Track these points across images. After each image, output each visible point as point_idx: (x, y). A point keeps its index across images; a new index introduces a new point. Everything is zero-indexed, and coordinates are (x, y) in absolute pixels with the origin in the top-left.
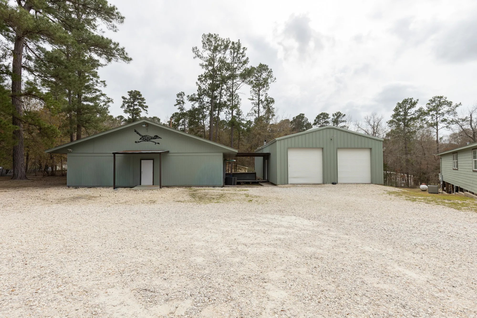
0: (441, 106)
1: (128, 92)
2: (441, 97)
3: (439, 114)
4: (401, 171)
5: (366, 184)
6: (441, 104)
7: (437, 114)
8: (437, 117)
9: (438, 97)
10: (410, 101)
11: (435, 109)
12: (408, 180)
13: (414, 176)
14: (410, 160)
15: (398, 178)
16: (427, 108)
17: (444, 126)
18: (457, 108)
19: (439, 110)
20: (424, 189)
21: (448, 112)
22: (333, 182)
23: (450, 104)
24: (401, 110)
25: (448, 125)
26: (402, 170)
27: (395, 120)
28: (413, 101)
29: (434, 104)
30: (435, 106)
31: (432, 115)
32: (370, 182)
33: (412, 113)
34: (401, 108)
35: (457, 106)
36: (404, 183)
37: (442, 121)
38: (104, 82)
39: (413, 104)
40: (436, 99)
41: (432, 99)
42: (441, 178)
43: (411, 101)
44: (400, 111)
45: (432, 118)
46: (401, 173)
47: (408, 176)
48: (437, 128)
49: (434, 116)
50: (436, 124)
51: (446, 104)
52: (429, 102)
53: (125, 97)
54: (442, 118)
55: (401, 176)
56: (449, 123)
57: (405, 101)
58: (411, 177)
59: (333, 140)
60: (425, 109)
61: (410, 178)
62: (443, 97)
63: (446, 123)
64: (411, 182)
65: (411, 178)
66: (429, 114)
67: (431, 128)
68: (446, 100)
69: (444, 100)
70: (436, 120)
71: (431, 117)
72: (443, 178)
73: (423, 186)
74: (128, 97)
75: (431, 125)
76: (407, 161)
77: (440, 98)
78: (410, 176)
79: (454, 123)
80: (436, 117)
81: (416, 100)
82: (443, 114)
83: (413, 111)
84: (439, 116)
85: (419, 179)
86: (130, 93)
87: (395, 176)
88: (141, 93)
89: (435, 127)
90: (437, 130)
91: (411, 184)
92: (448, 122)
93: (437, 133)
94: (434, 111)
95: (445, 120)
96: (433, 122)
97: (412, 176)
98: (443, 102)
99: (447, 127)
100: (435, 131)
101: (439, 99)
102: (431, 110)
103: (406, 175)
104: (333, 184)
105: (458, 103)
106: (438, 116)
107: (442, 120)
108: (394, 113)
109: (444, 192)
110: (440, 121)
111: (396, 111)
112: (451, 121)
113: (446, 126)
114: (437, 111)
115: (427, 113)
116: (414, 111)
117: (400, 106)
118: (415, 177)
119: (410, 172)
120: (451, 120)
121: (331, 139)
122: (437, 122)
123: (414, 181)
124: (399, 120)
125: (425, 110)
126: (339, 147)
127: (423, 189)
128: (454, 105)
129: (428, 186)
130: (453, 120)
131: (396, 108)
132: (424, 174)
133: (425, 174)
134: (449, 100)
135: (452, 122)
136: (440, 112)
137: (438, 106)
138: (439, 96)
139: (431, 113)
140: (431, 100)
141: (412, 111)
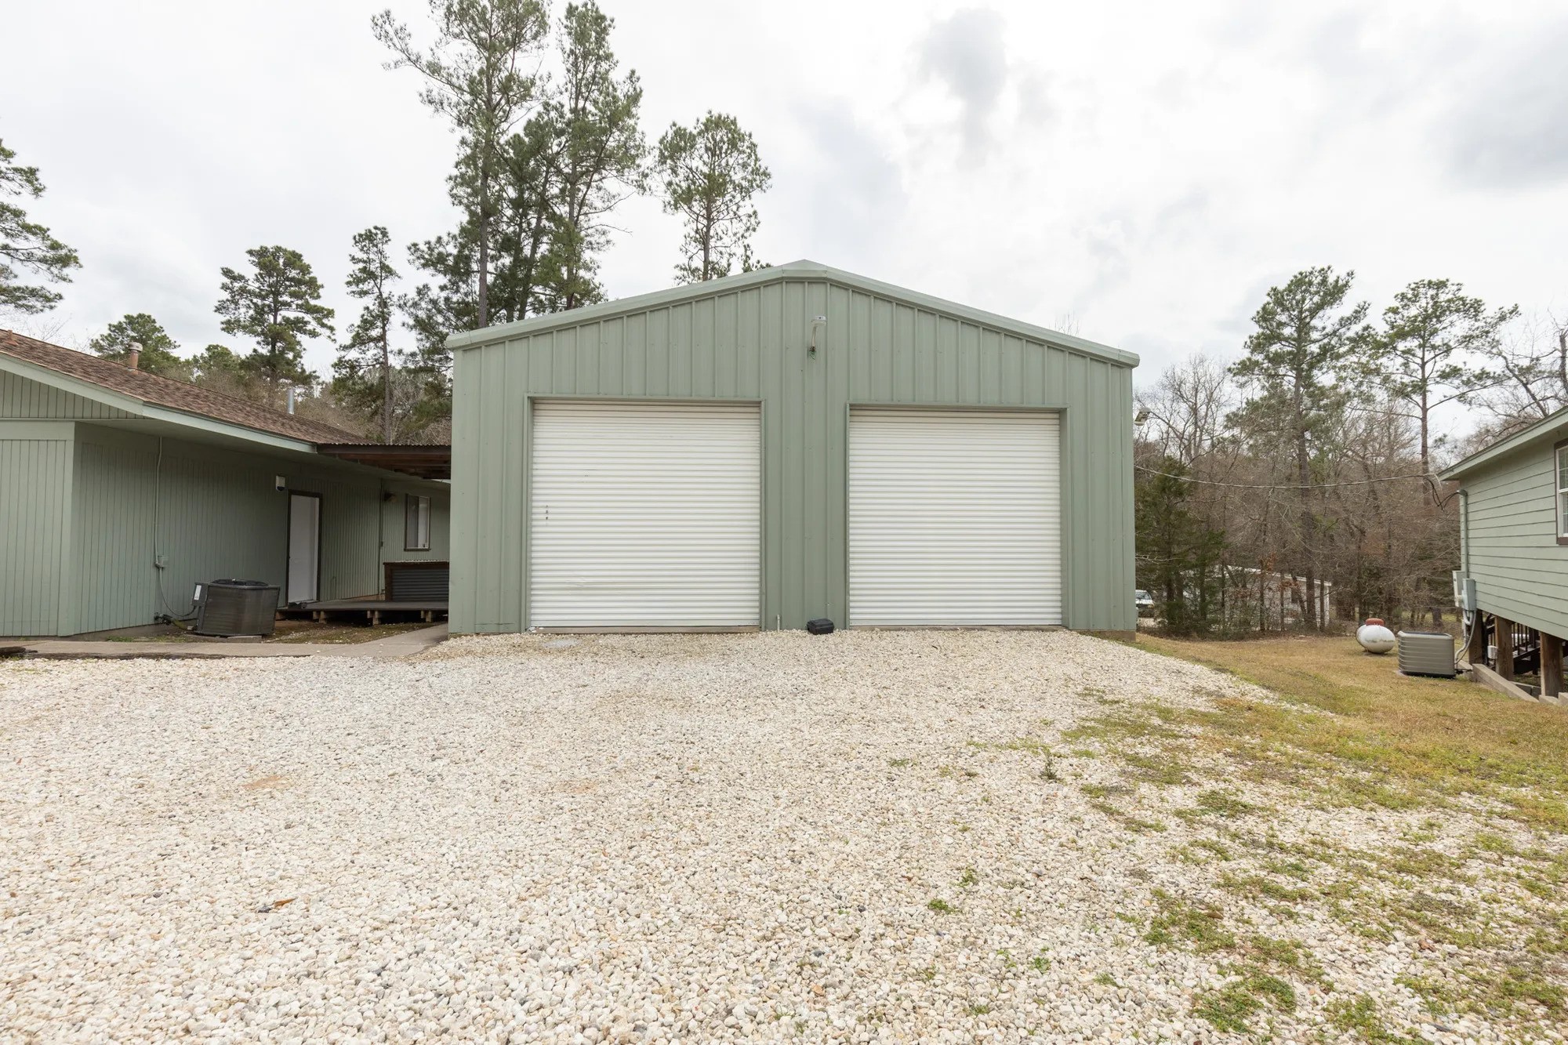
0: (1438, 317)
1: (251, 252)
2: (1441, 285)
3: (1434, 347)
4: (1284, 563)
5: (1022, 629)
6: (1438, 312)
7: (1422, 346)
8: (1423, 359)
9: (1430, 282)
10: (1320, 278)
11: (1421, 329)
12: (1311, 600)
13: (1335, 584)
14: (1319, 518)
15: (1271, 593)
16: (1387, 328)
17: (1448, 395)
18: (1503, 327)
19: (1434, 332)
20: (1379, 646)
21: (1467, 340)
22: (817, 615)
23: (1473, 308)
24: (1283, 318)
25: (1466, 389)
26: (1284, 559)
27: (1259, 357)
28: (1331, 279)
29: (1413, 311)
30: (1416, 317)
31: (1404, 352)
32: (1051, 616)
33: (1329, 330)
34: (1285, 309)
35: (1502, 318)
36: (1293, 614)
37: (1444, 376)
38: (30, 175)
39: (1334, 293)
40: (1422, 290)
41: (1404, 290)
42: (1464, 596)
43: (1324, 281)
44: (1281, 324)
45: (1406, 365)
46: (1282, 572)
47: (1310, 586)
48: (1425, 403)
49: (1414, 355)
50: (1421, 387)
51: (1458, 311)
52: (1396, 304)
53: (237, 270)
54: (1442, 364)
55: (1283, 587)
56: (1467, 383)
57: (1300, 282)
58: (1322, 587)
59: (820, 352)
60: (1381, 329)
61: (1317, 593)
62: (1449, 283)
63: (1457, 382)
64: (1327, 609)
65: (1322, 593)
66: (1395, 349)
67: (1401, 402)
68: (1461, 294)
69: (1450, 296)
70: (1420, 372)
71: (1400, 360)
72: (1479, 596)
73: (1373, 632)
74: (250, 271)
75: (1401, 392)
76: (1309, 521)
77: (1438, 289)
78: (1317, 582)
79: (1489, 382)
80: (1419, 361)
81: (1343, 275)
82: (1448, 349)
83: (1332, 321)
84: (1432, 355)
85: (1355, 596)
86: (265, 259)
87: (1258, 584)
88: (306, 260)
89: (1418, 398)
90: (1425, 410)
91: (1322, 618)
92: (1465, 378)
93: (1424, 419)
94: (1413, 336)
95: (1455, 372)
96: (1407, 380)
97: (1327, 584)
98: (1449, 301)
99: (1461, 397)
100: (1418, 412)
101: (1432, 292)
102: (1402, 334)
103: (1304, 579)
104: (819, 628)
105: (1508, 307)
106: (1428, 356)
107: (1444, 372)
108: (1256, 330)
109: (1483, 669)
110: (1435, 375)
111: (1265, 320)
112: (1475, 376)
113: (1457, 392)
114: (1423, 337)
115: (1385, 345)
116: (1335, 319)
117: (1279, 302)
118: (1341, 587)
119: (1318, 567)
120: (1478, 372)
121: (813, 350)
122: (1424, 380)
123: (1338, 602)
124: (1277, 359)
125: (1381, 333)
126: (862, 397)
127: (1371, 646)
128: (1490, 311)
129: (1401, 633)
130: (1483, 372)
131: (1264, 308)
132: (1376, 575)
133: (1377, 579)
134: (1469, 293)
135: (1479, 377)
136: (1437, 340)
137: (1427, 318)
138: (1434, 280)
139: (1401, 346)
140: (1403, 296)
141: (1328, 319)
